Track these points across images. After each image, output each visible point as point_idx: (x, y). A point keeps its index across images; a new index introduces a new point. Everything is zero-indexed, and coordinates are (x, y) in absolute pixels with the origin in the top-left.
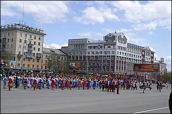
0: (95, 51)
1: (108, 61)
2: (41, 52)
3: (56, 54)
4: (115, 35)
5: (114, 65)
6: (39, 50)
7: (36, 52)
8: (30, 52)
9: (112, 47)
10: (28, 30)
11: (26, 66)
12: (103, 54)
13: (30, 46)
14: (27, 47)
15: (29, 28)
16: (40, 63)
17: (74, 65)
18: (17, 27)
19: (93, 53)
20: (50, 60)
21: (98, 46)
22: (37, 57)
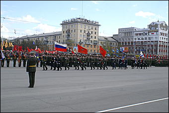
0: (140, 37)
1: (152, 46)
2: (97, 39)
3: (109, 41)
4: (158, 23)
5: (157, 48)
6: (95, 38)
7: (93, 39)
8: (88, 39)
9: (155, 33)
10: (86, 22)
12: (148, 40)
13: (88, 35)
14: (86, 36)
15: (87, 21)
16: (96, 48)
17: (124, 50)
18: (78, 20)
19: (139, 39)
20: (104, 46)
21: (143, 33)
22: (94, 44)
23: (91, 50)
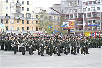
0: (91, 7)
2: (30, 12)
3: (48, 14)
6: (28, 10)
7: (25, 12)
8: (18, 12)
11: (15, 29)
14: (15, 7)
17: (68, 25)
22: (27, 18)
23: (23, 28)
